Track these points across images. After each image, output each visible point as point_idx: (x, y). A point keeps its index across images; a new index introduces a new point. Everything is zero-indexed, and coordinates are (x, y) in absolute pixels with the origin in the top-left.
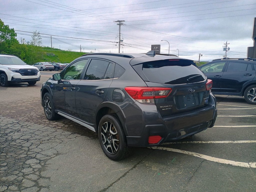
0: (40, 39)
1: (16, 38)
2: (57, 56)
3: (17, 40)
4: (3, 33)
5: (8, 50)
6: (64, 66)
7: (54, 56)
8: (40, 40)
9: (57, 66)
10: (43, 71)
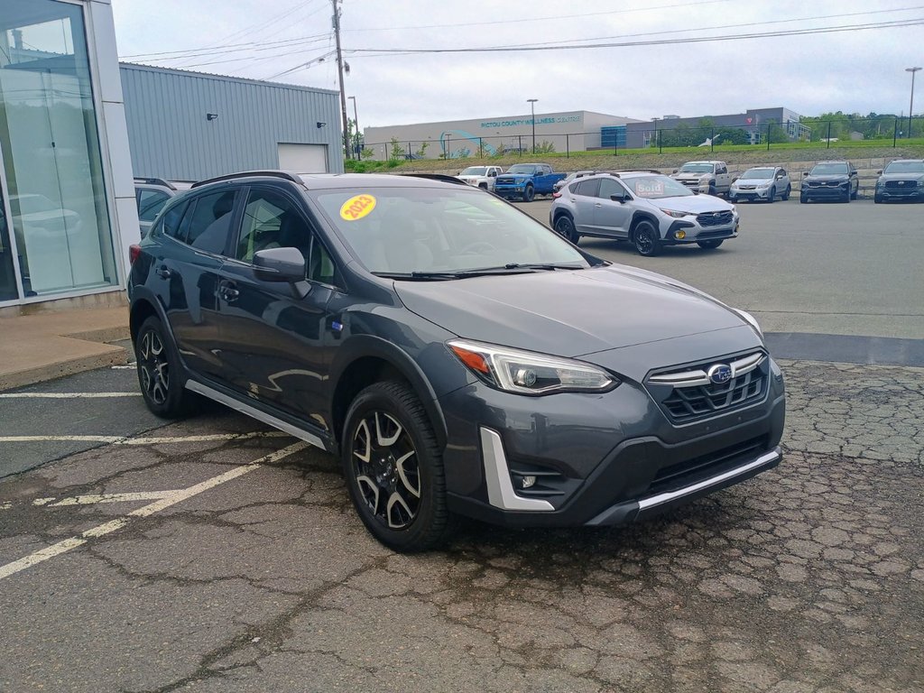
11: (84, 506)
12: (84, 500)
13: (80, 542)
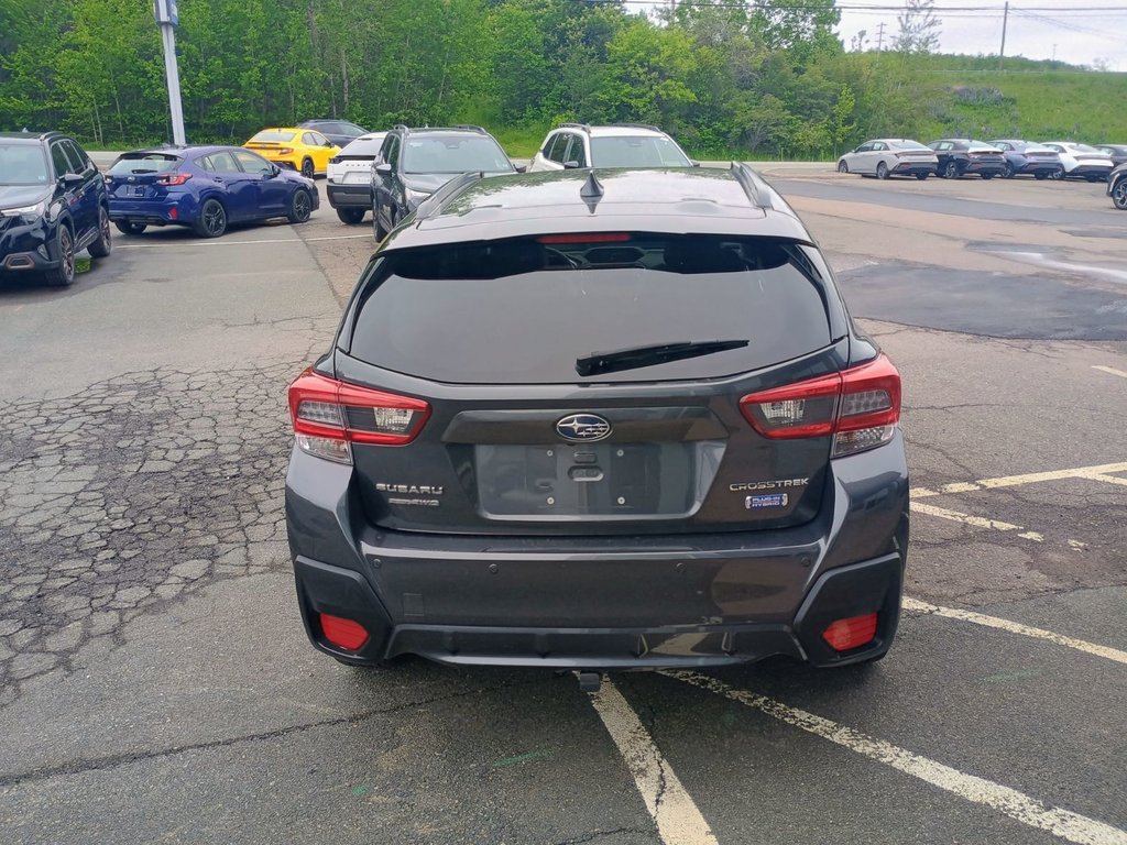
0: (932, 23)
1: (834, 29)
2: (1013, 101)
3: (840, 38)
4: (787, 16)
5: (791, 89)
6: (987, 153)
7: (999, 101)
8: (934, 29)
9: (957, 154)
10: (887, 177)
11: (984, 516)
12: (984, 523)
13: (982, 482)
